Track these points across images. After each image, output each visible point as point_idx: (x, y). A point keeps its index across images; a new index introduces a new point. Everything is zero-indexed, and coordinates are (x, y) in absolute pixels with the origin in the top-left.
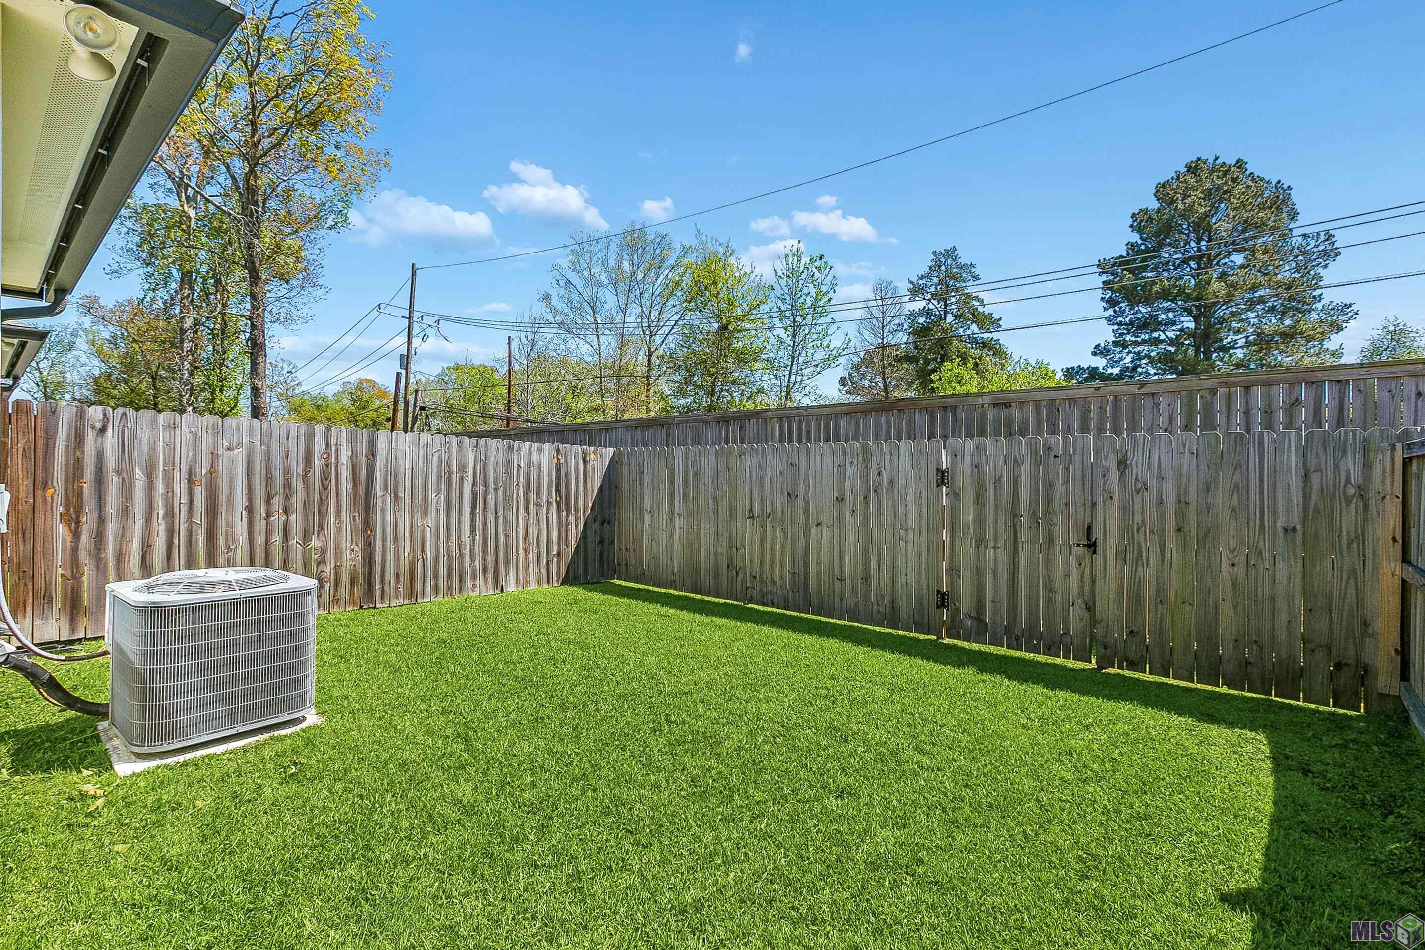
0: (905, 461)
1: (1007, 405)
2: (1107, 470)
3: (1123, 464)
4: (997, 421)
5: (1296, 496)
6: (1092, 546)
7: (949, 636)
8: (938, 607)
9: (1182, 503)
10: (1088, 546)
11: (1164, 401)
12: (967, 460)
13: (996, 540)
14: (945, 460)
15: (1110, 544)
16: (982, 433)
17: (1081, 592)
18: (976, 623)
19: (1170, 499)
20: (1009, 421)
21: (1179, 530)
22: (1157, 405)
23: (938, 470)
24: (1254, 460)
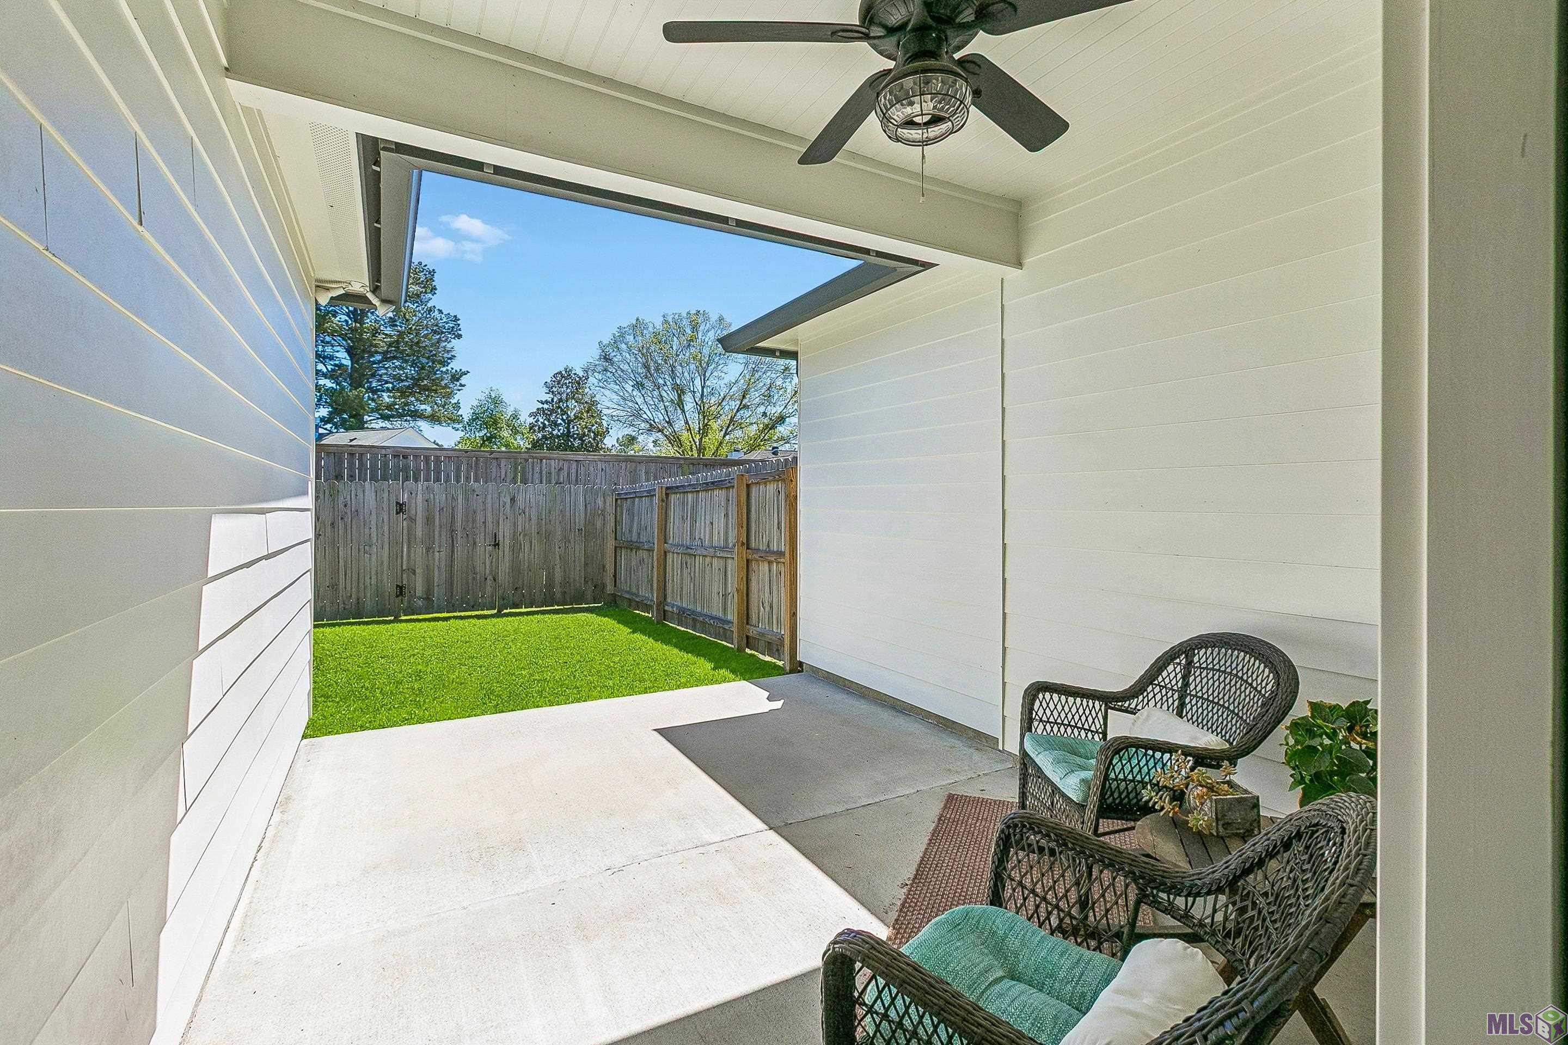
0: (370, 496)
1: (405, 457)
2: (505, 503)
3: (513, 500)
4: (396, 466)
5: (583, 516)
6: (496, 545)
7: (405, 615)
8: (397, 596)
9: (539, 519)
10: (495, 546)
11: (503, 463)
12: (420, 496)
13: (440, 547)
14: (404, 498)
15: (506, 543)
16: (385, 478)
17: (491, 571)
18: (425, 602)
19: (534, 518)
20: (406, 469)
21: (538, 533)
22: (499, 465)
23: (397, 503)
24: (568, 498)
